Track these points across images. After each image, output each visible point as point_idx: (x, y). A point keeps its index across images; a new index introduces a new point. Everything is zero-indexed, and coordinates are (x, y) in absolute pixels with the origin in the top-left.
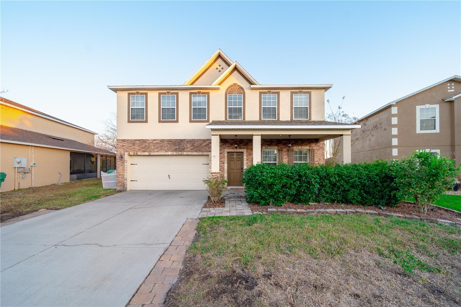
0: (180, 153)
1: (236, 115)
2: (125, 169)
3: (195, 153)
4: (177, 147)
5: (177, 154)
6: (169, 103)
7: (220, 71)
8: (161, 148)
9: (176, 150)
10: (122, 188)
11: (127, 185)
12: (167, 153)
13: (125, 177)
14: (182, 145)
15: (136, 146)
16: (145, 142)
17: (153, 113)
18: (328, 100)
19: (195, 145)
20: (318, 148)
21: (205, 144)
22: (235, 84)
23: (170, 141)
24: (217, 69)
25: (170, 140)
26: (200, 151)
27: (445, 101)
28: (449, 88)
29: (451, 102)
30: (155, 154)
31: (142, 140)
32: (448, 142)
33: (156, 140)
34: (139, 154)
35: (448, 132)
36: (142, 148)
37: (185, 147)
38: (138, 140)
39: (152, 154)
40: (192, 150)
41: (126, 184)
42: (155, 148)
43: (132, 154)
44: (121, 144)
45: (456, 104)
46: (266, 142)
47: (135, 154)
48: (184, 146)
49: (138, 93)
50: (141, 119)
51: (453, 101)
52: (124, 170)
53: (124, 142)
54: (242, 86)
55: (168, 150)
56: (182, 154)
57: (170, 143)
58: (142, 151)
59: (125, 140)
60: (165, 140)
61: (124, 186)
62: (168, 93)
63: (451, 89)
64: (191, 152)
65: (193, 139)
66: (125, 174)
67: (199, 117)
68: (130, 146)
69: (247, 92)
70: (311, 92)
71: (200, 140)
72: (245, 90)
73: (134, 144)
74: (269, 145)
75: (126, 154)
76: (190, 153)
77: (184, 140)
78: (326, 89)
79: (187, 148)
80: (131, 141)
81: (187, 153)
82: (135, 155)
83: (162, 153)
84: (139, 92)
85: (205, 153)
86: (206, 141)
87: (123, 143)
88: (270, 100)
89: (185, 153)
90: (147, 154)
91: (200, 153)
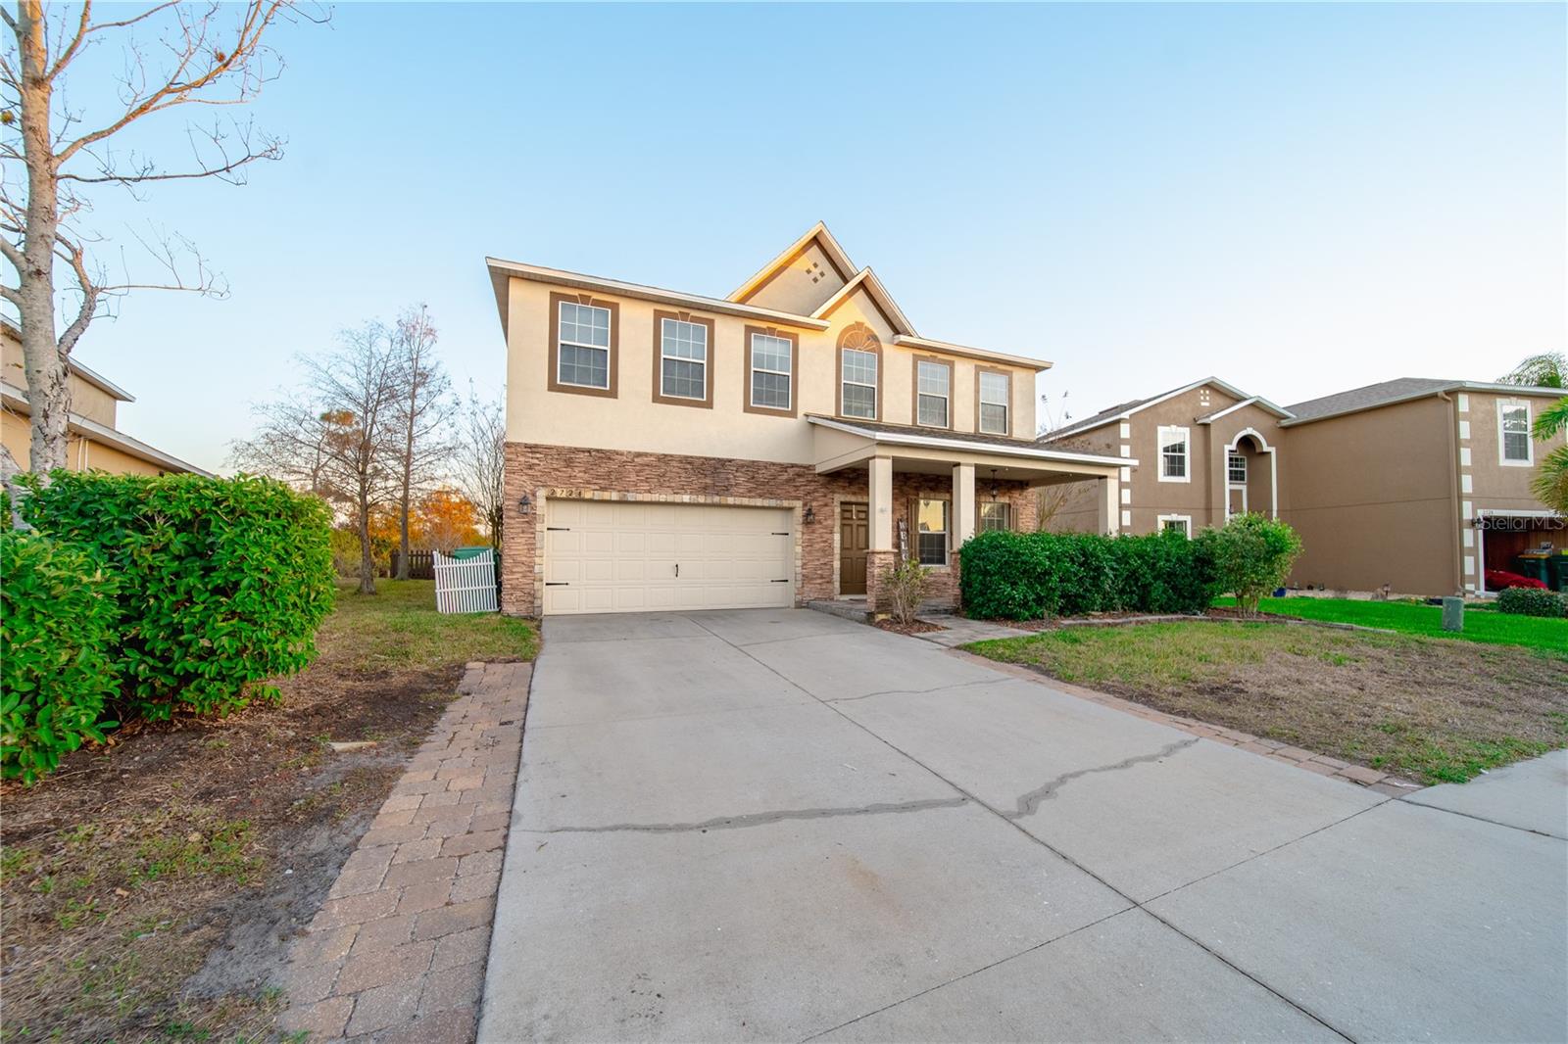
0: (716, 499)
1: (859, 405)
2: (538, 545)
3: (759, 502)
4: (708, 481)
5: (709, 501)
6: (683, 347)
7: (816, 280)
8: (662, 481)
9: (704, 490)
10: (523, 607)
11: (541, 598)
12: (677, 498)
13: (537, 568)
14: (722, 476)
15: (576, 470)
16: (610, 459)
17: (635, 367)
18: (1043, 397)
19: (760, 477)
20: (1024, 502)
21: (785, 476)
22: (859, 325)
23: (687, 460)
24: (809, 272)
25: (687, 457)
26: (772, 495)
27: (1199, 422)
28: (1202, 398)
29: (1206, 426)
30: (640, 497)
31: (598, 451)
32: (1202, 504)
33: (646, 455)
34: (588, 495)
35: (1202, 482)
36: (598, 477)
37: (733, 482)
38: (583, 451)
39: (631, 497)
40: (750, 492)
41: (538, 595)
42: (642, 481)
43: (564, 495)
44: (522, 459)
45: (1213, 429)
46: (926, 481)
47: (574, 496)
48: (728, 479)
49: (585, 299)
50: (594, 385)
51: (1209, 425)
52: (532, 547)
53: (532, 452)
54: (877, 334)
55: (682, 489)
56: (723, 502)
57: (688, 466)
58: (597, 487)
59: (536, 446)
60: (671, 456)
61: (533, 603)
62: (685, 316)
63: (1205, 401)
64: (749, 497)
65: (754, 462)
66: (537, 560)
67: (771, 399)
68: (554, 469)
69: (888, 350)
70: (1012, 372)
71: (774, 464)
72: (883, 344)
73: (569, 463)
74: (932, 489)
75: (542, 493)
76: (745, 501)
77: (730, 461)
78: (1038, 369)
79: (737, 484)
80: (560, 451)
81: (738, 501)
82: (574, 500)
83: (663, 498)
84: (590, 297)
85: (786, 504)
86: (789, 470)
87: (530, 455)
88: (934, 379)
89: (731, 500)
90: (615, 496)
91: (773, 503)
